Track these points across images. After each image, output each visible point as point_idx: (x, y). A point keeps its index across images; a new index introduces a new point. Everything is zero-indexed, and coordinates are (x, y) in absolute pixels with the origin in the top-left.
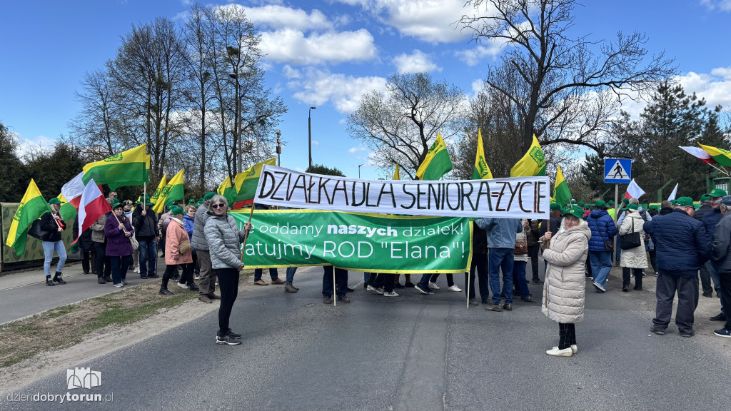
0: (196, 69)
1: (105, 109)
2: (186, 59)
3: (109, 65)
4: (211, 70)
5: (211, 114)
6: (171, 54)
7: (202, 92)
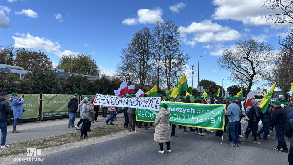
0: (157, 45)
1: (127, 60)
2: (153, 41)
3: (129, 45)
4: (162, 45)
5: (162, 61)
6: (149, 40)
7: (159, 53)
